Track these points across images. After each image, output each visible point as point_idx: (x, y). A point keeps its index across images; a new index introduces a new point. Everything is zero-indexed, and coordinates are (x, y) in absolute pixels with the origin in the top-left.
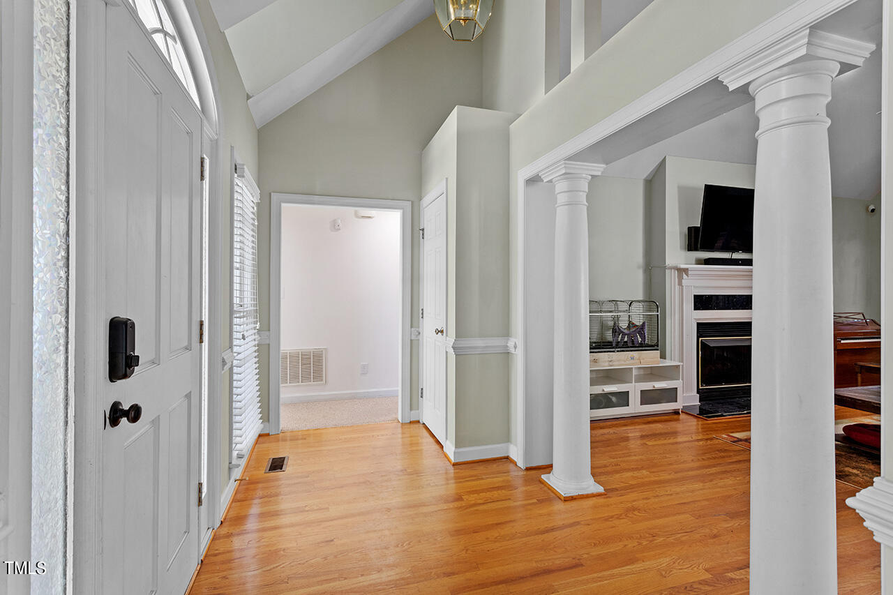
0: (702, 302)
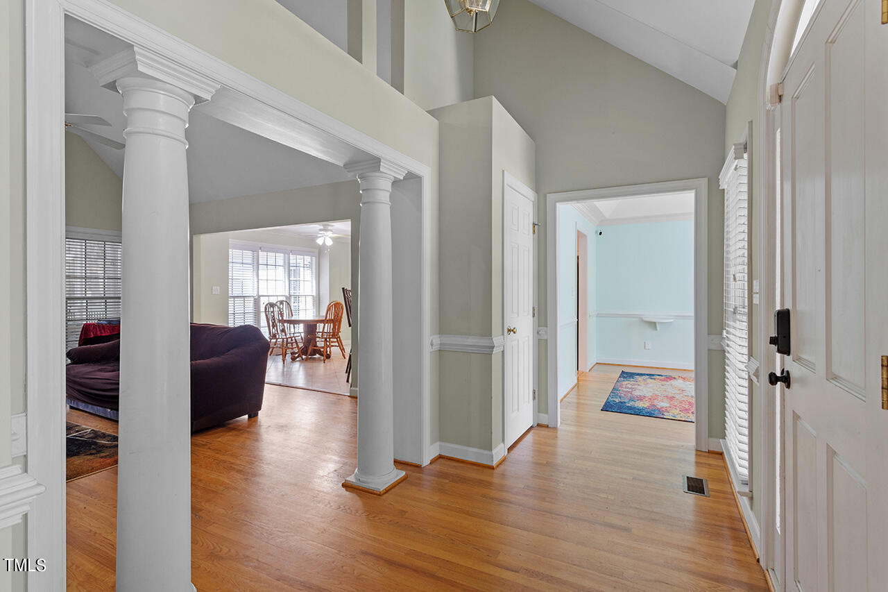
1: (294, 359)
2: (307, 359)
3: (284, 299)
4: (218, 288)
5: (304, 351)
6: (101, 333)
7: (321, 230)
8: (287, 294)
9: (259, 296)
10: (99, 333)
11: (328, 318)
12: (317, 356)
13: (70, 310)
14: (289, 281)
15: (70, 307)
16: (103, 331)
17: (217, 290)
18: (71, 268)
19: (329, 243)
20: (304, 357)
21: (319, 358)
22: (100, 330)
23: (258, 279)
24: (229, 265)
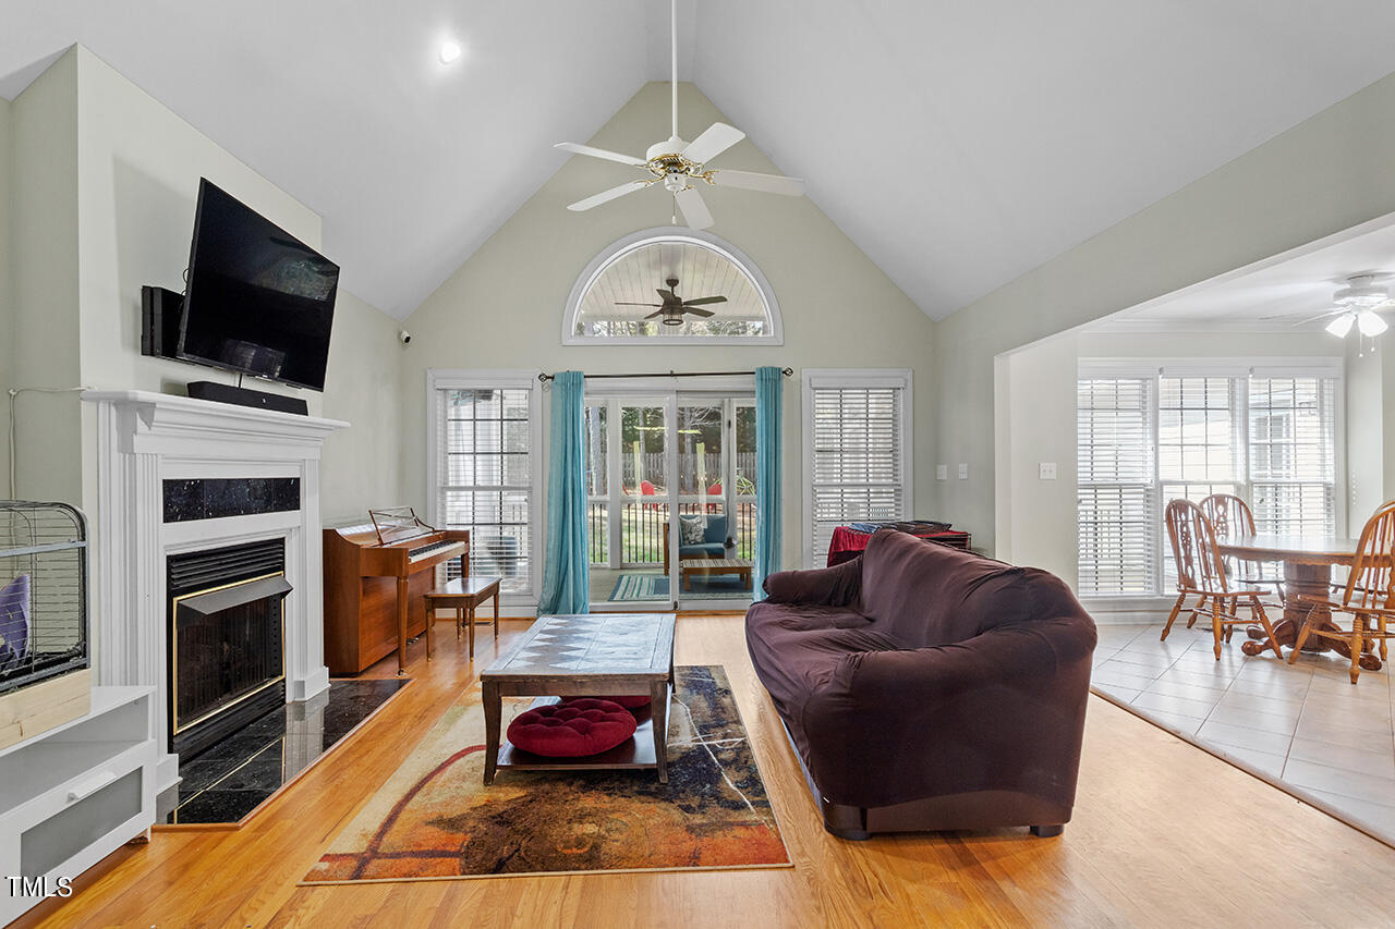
0: (185, 499)
1: (1251, 651)
2: (1292, 660)
3: (1230, 490)
4: (1053, 466)
5: (1287, 633)
7: (1340, 295)
8: (1241, 479)
9: (1160, 485)
11: (1368, 551)
12: (1332, 655)
13: (822, 504)
14: (1247, 444)
17: (1049, 470)
18: (826, 436)
19: (1373, 326)
20: (1285, 649)
21: (1338, 664)
23: (1157, 444)
24: (1080, 414)
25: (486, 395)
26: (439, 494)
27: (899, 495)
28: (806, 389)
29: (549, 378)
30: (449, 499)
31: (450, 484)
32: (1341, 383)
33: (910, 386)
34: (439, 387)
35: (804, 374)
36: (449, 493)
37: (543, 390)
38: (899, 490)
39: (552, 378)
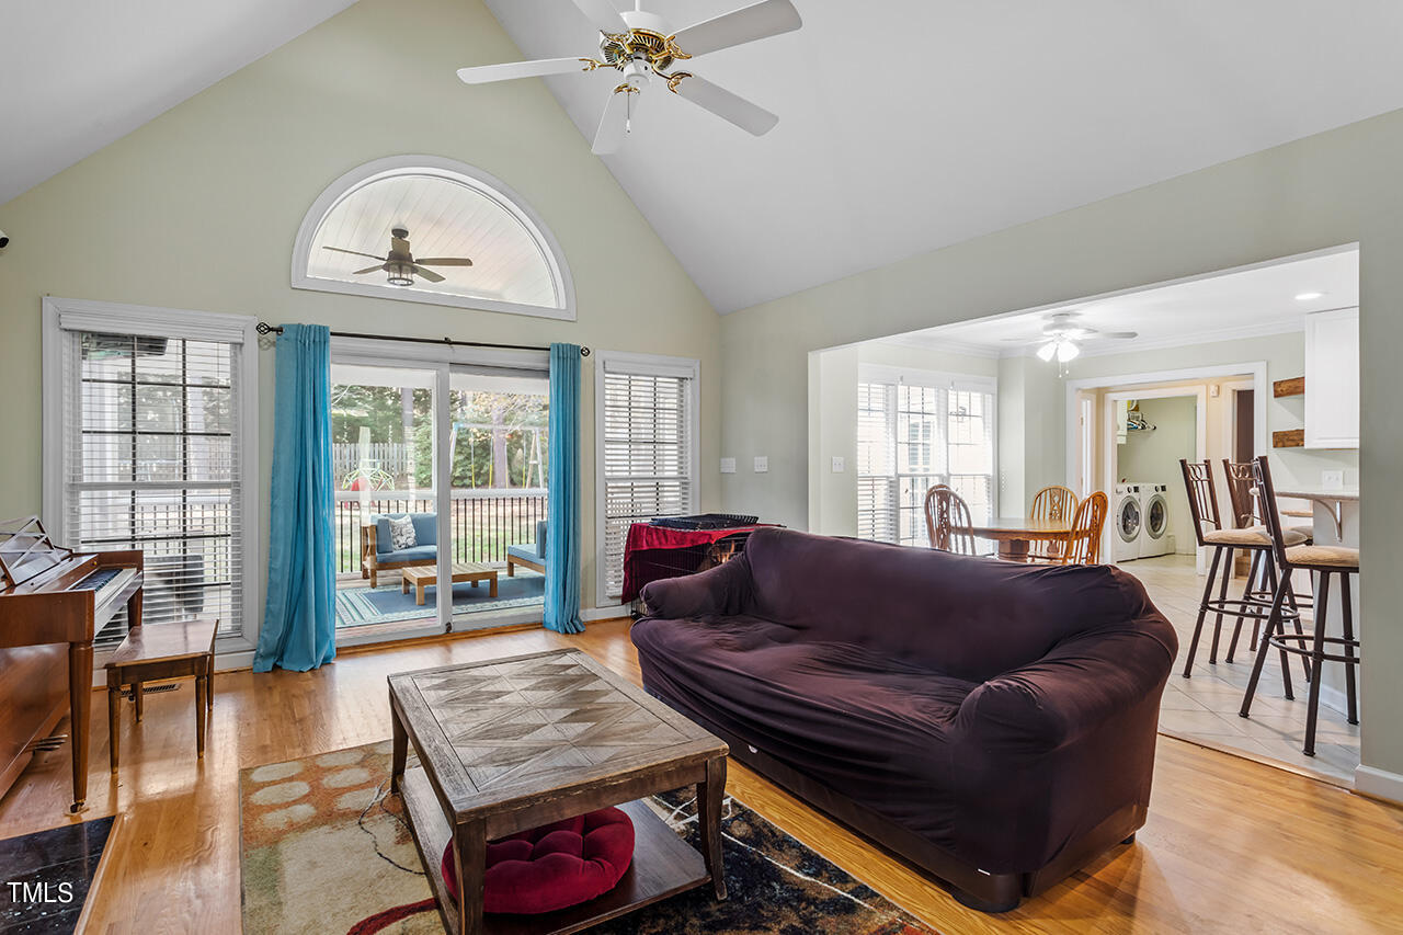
4: (841, 460)
6: (660, 543)
10: (656, 542)
13: (611, 499)
15: (612, 493)
16: (663, 540)
17: (838, 463)
18: (615, 425)
22: (658, 539)
23: (897, 443)
24: (860, 413)
25: (155, 345)
26: (66, 496)
27: (686, 488)
28: (599, 371)
29: (270, 329)
30: (83, 502)
31: (86, 480)
32: (996, 397)
33: (698, 377)
34: (64, 326)
35: (598, 355)
36: (83, 494)
37: (260, 346)
38: (686, 483)
39: (279, 330)
